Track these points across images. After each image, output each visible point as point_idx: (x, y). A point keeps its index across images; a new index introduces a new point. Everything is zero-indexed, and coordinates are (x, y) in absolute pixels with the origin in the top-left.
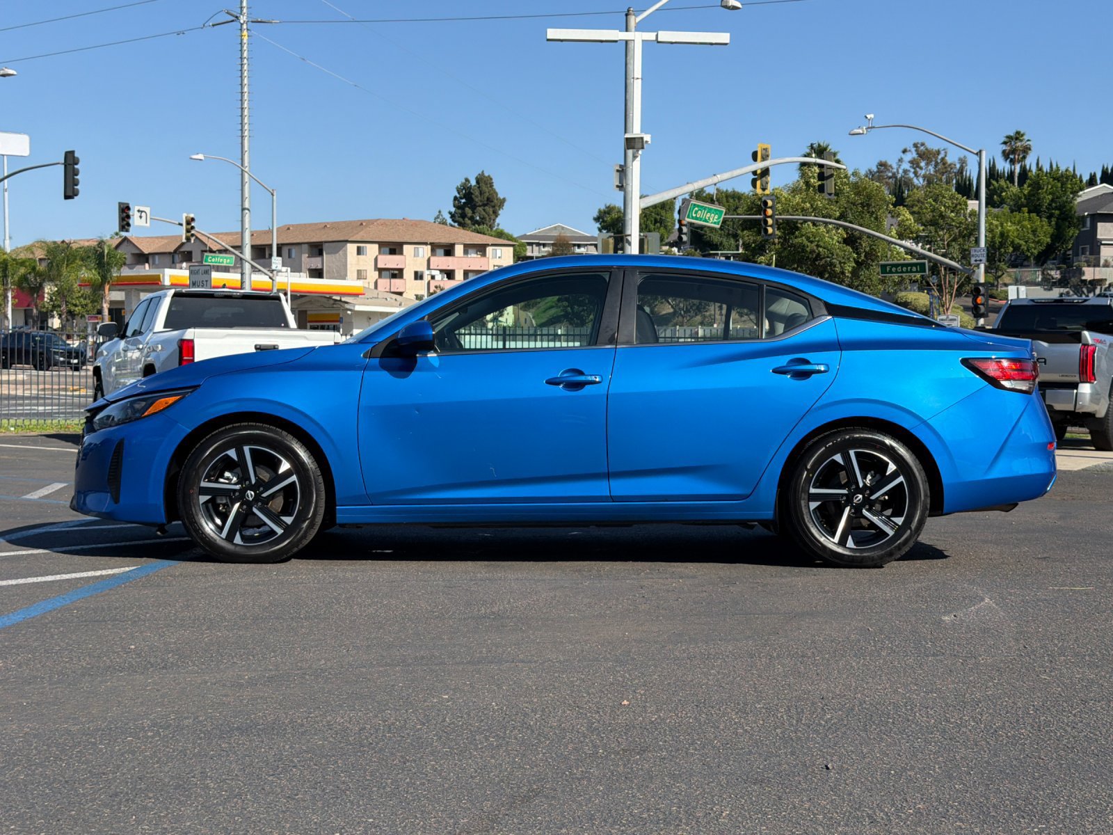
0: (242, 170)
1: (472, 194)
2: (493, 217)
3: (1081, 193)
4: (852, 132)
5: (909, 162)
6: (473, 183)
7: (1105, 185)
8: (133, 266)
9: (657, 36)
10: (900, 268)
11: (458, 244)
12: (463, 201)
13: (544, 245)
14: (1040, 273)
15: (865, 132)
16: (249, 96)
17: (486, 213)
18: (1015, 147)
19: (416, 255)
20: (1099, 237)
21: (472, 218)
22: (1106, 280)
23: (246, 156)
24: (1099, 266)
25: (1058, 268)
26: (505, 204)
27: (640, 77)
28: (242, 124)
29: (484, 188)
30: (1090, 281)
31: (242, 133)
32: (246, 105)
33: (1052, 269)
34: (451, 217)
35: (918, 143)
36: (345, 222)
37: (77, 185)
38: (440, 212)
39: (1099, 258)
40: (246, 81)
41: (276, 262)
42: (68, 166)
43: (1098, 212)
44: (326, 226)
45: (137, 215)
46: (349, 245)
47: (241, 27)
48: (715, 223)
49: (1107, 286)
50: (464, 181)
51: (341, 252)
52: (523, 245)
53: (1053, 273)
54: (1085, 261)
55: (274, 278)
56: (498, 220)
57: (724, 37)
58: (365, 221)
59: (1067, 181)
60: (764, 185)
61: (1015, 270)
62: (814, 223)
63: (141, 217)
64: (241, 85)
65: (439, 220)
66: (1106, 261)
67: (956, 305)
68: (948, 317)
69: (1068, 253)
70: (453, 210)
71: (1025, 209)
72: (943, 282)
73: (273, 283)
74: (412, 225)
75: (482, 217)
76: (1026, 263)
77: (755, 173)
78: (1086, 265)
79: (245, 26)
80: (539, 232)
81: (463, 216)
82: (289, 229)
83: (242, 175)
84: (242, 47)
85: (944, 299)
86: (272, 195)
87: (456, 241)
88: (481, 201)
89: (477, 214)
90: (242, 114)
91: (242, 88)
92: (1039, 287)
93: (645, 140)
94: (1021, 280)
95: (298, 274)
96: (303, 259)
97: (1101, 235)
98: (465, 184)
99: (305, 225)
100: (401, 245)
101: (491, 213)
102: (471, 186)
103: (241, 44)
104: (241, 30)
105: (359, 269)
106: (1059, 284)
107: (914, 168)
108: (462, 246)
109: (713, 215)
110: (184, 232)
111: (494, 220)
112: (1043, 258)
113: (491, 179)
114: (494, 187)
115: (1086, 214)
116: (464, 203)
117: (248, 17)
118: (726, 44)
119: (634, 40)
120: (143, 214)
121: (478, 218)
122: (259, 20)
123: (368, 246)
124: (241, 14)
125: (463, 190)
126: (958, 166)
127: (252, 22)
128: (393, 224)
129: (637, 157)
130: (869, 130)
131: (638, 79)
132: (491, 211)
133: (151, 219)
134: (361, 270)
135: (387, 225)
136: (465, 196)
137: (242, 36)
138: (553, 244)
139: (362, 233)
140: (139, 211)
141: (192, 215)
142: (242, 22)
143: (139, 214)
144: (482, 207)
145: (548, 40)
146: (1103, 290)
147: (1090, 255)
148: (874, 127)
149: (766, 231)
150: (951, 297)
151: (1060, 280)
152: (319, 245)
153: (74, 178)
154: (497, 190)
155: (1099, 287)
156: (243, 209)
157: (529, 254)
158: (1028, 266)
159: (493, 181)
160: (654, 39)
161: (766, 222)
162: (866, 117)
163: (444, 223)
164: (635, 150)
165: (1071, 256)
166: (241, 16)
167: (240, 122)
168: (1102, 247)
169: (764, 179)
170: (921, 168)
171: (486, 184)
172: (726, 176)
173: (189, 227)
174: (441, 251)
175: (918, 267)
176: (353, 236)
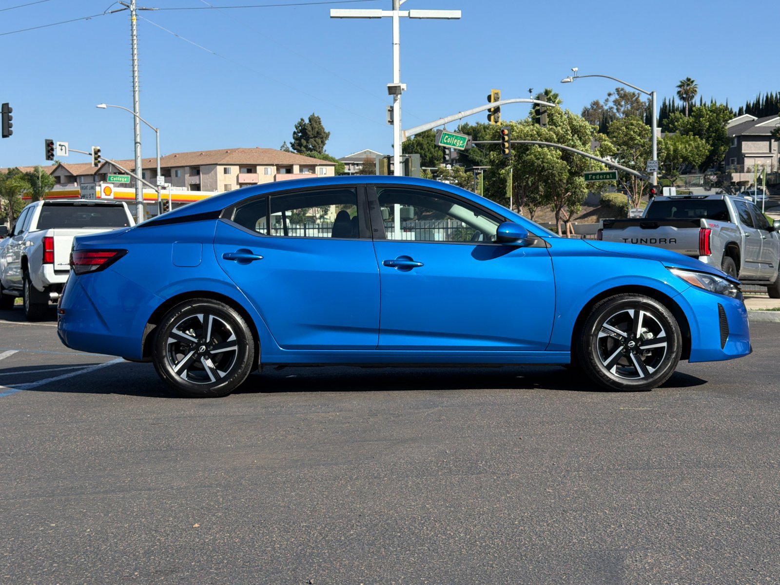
0: (135, 115)
1: (306, 129)
2: (321, 145)
3: (730, 121)
4: (563, 81)
5: (613, 102)
6: (307, 121)
7: (747, 115)
8: (65, 184)
9: (409, 13)
10: (598, 176)
11: (296, 165)
12: (300, 134)
13: (357, 165)
14: (702, 177)
15: (572, 81)
16: (138, 62)
17: (317, 143)
18: (687, 90)
19: (266, 173)
20: (743, 152)
21: (306, 147)
22: (748, 182)
23: (137, 105)
24: (743, 172)
25: (715, 174)
26: (330, 136)
27: (398, 42)
28: (133, 82)
29: (315, 125)
30: (738, 183)
31: (134, 89)
32: (136, 69)
33: (711, 175)
34: (292, 146)
35: (619, 88)
36: (215, 151)
37: (11, 127)
38: (285, 143)
39: (744, 166)
40: (135, 52)
41: (161, 180)
42: (5, 114)
43: (742, 134)
44: (202, 154)
45: (59, 148)
46: (218, 167)
47: (132, 13)
48: (461, 146)
49: (749, 185)
50: (300, 120)
51: (213, 172)
52: (342, 165)
53: (712, 177)
54: (734, 169)
55: (159, 192)
56: (325, 148)
57: (457, 14)
58: (229, 150)
59: (720, 112)
60: (496, 118)
61: (685, 176)
62: (540, 146)
63: (62, 150)
64: (133, 54)
65: (284, 148)
66: (748, 168)
67: (643, 202)
68: (637, 210)
69: (722, 163)
70: (293, 141)
71: (691, 133)
72: (633, 186)
73: (158, 195)
74: (263, 152)
75: (313, 145)
76: (693, 171)
77: (489, 110)
78: (734, 171)
79: (134, 13)
80: (354, 156)
81: (300, 145)
82: (176, 156)
83: (134, 118)
84: (132, 27)
85: (634, 197)
86: (156, 132)
87: (294, 163)
88: (313, 134)
89: (310, 144)
90: (133, 75)
91: (133, 57)
92: (702, 188)
93: (402, 88)
94: (690, 182)
95: (181, 188)
96: (186, 178)
97: (745, 151)
98: (301, 122)
99: (187, 153)
100: (255, 166)
101: (320, 142)
102: (305, 124)
103: (132, 25)
104: (131, 15)
105: (226, 184)
106: (716, 186)
107: (617, 106)
108: (298, 166)
109: (459, 141)
110: (93, 159)
111: (322, 148)
112: (704, 168)
113: (319, 119)
114: (322, 124)
115: (734, 136)
116: (301, 136)
117: (136, 6)
118: (459, 18)
119: (393, 17)
120: (63, 148)
121: (311, 146)
122: (144, 8)
123: (232, 167)
124: (131, 4)
125: (299, 127)
126: (647, 104)
127: (139, 9)
128: (249, 151)
129: (397, 100)
130: (575, 79)
131: (396, 44)
132: (319, 141)
133: (69, 151)
134: (227, 185)
135: (245, 152)
136: (301, 131)
137: (132, 20)
138: (363, 164)
139: (227, 159)
140: (60, 145)
141: (98, 148)
142: (132, 9)
143: (60, 147)
144: (314, 139)
145: (332, 17)
146: (746, 189)
147: (737, 164)
148: (578, 77)
149: (504, 151)
150: (639, 196)
151: (716, 182)
152: (197, 167)
153: (9, 123)
154: (324, 127)
155: (743, 187)
156: (136, 143)
157: (346, 171)
158: (695, 173)
159: (321, 120)
160: (407, 15)
161: (504, 145)
162: (573, 70)
163: (287, 150)
164: (395, 95)
165: (724, 166)
166: (131, 6)
167: (132, 81)
168: (745, 159)
169: (496, 114)
170: (622, 106)
171: (316, 122)
172: (468, 113)
173: (97, 156)
174: (283, 170)
175: (611, 175)
176: (221, 161)
